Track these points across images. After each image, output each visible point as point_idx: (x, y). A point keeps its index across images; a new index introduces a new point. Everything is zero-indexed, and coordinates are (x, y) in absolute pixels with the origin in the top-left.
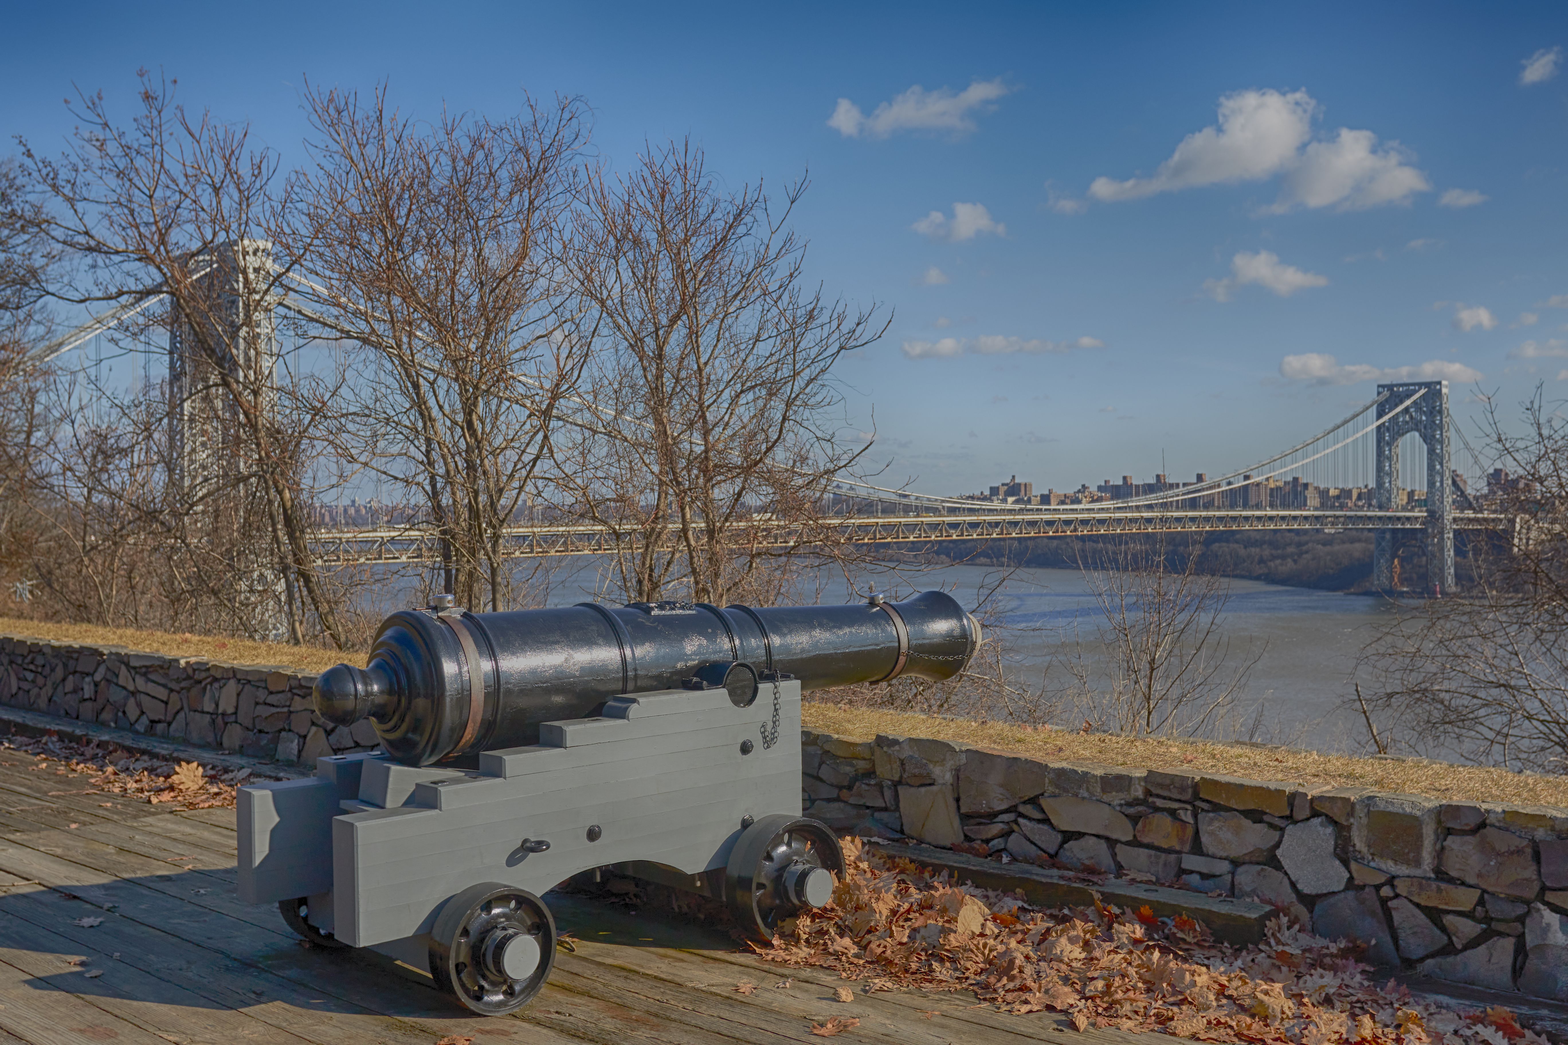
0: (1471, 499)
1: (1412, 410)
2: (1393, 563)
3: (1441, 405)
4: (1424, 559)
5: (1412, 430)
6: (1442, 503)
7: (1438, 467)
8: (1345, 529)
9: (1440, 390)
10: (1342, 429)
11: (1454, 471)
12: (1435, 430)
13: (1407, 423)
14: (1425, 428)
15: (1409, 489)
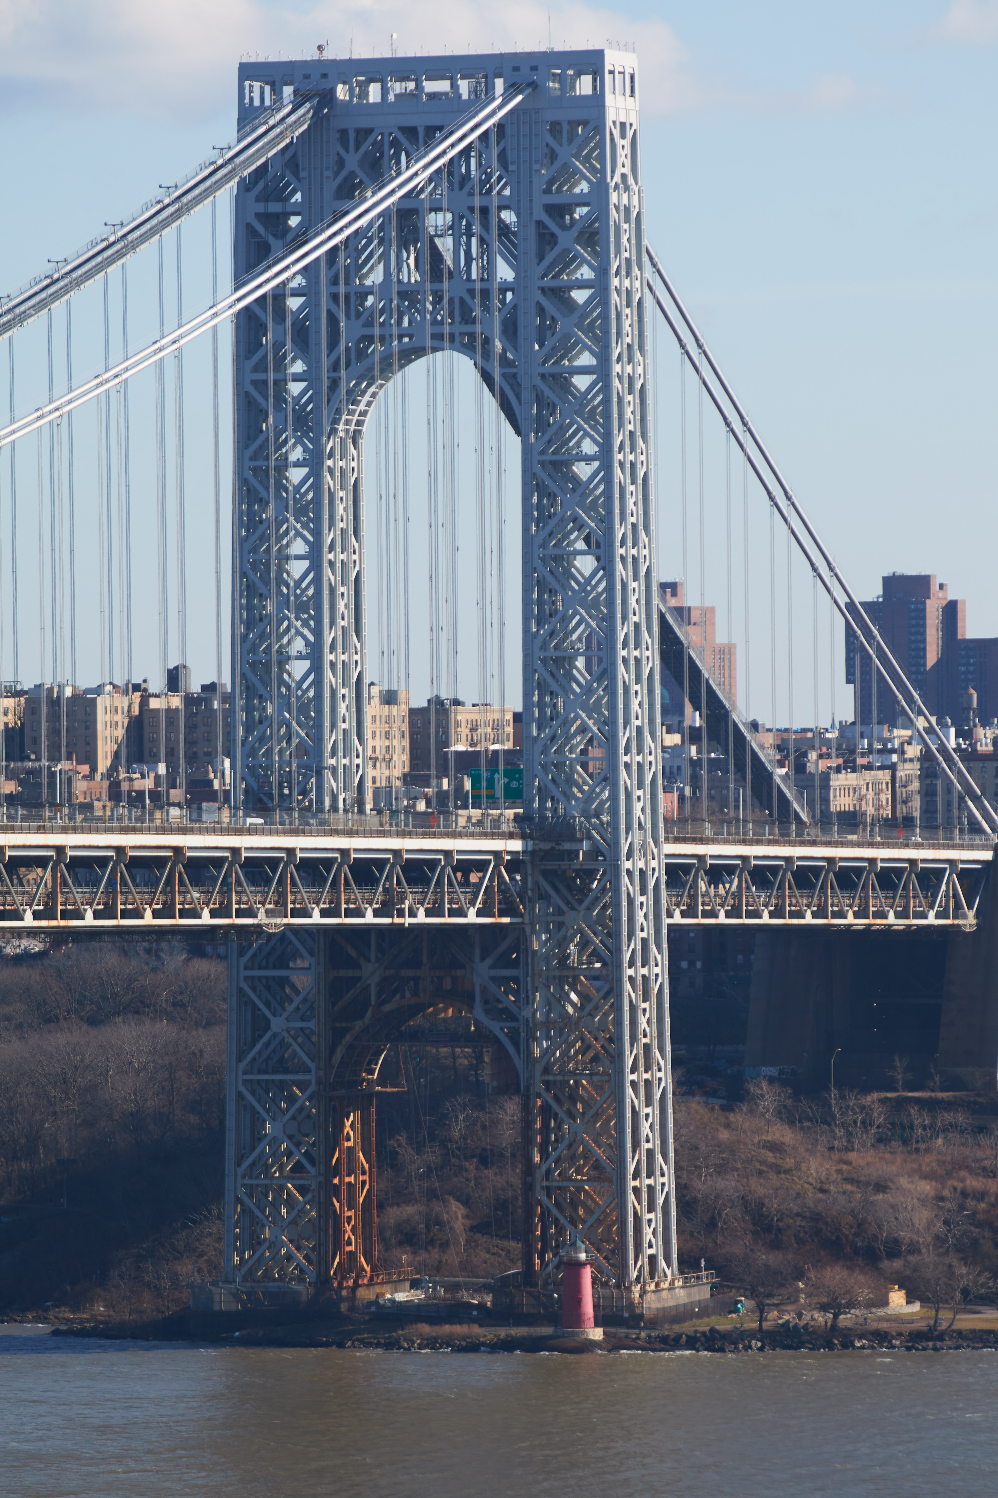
0: (767, 755)
1: (437, 220)
2: (335, 1137)
3: (601, 190)
4: (511, 1109)
5: (438, 342)
6: (609, 778)
7: (585, 564)
8: (58, 937)
9: (597, 100)
10: (36, 323)
11: (670, 588)
12: (567, 348)
13: (408, 294)
14: (510, 330)
15: (419, 701)
